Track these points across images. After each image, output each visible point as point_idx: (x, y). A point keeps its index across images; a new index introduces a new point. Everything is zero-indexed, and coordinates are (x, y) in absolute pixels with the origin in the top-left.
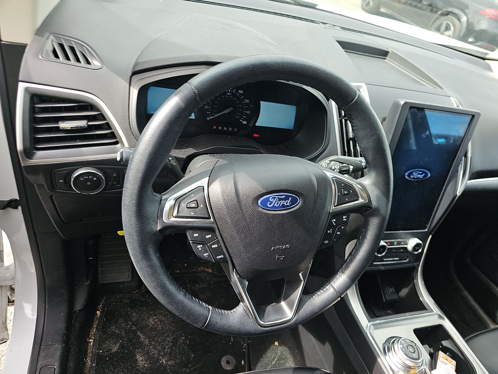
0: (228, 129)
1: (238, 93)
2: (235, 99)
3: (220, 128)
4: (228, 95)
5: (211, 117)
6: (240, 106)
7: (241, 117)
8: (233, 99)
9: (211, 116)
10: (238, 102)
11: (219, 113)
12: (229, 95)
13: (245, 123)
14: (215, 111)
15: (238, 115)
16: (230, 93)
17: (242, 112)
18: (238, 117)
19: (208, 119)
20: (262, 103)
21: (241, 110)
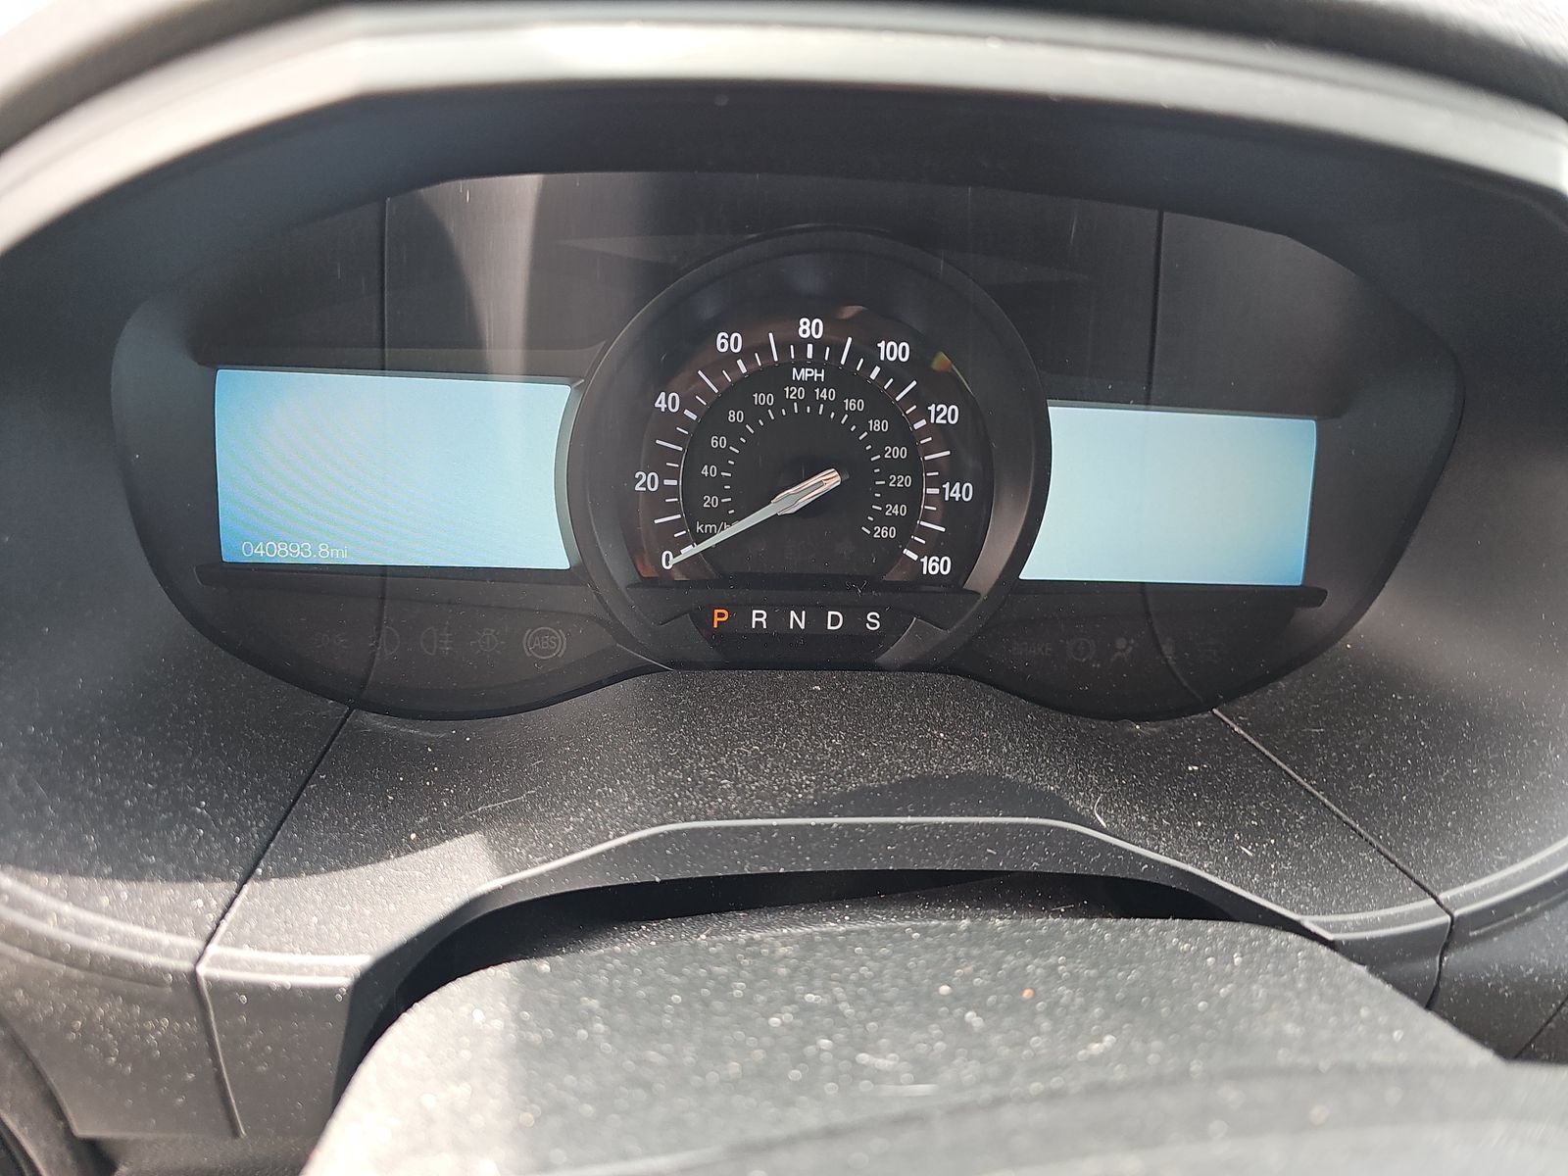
0: (816, 618)
1: (873, 360)
2: (850, 404)
3: (759, 617)
4: (798, 384)
5: (688, 551)
6: (901, 453)
7: (906, 527)
8: (837, 406)
9: (684, 542)
10: (878, 426)
11: (739, 517)
12: (810, 385)
13: (936, 566)
14: (710, 501)
15: (883, 520)
16: (814, 364)
17: (912, 497)
18: (885, 532)
19: (669, 561)
20: (1061, 417)
21: (905, 481)
